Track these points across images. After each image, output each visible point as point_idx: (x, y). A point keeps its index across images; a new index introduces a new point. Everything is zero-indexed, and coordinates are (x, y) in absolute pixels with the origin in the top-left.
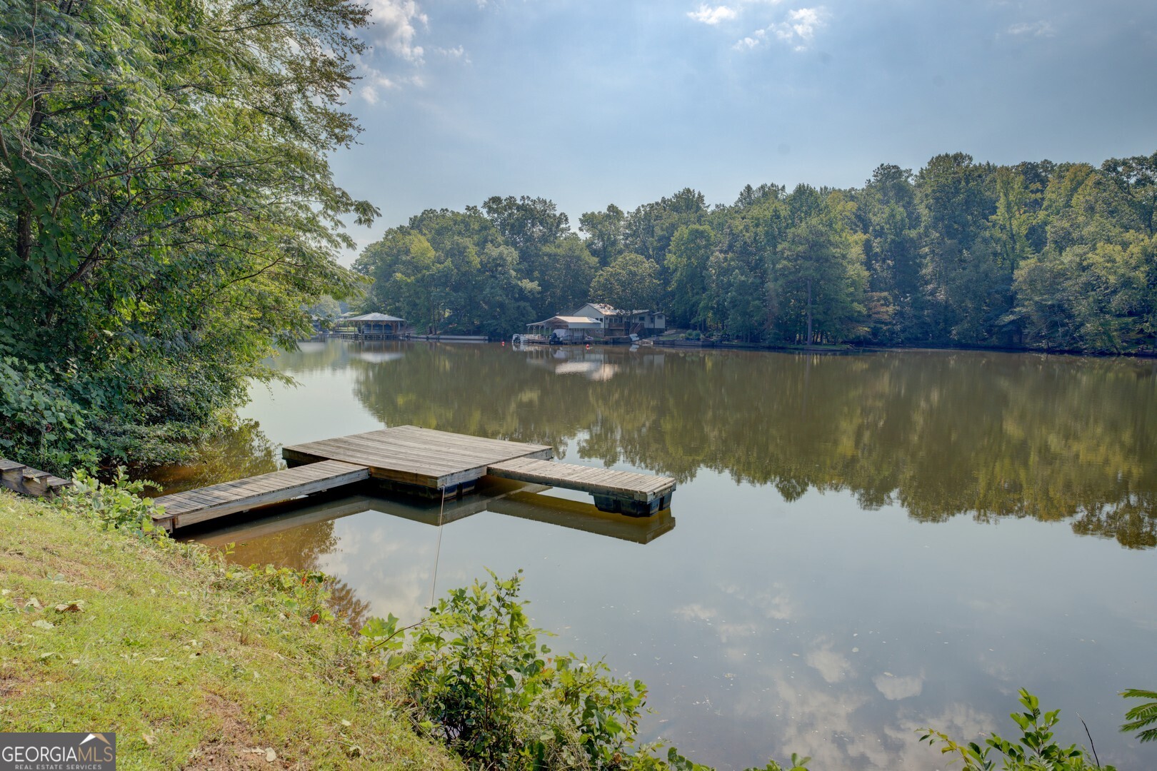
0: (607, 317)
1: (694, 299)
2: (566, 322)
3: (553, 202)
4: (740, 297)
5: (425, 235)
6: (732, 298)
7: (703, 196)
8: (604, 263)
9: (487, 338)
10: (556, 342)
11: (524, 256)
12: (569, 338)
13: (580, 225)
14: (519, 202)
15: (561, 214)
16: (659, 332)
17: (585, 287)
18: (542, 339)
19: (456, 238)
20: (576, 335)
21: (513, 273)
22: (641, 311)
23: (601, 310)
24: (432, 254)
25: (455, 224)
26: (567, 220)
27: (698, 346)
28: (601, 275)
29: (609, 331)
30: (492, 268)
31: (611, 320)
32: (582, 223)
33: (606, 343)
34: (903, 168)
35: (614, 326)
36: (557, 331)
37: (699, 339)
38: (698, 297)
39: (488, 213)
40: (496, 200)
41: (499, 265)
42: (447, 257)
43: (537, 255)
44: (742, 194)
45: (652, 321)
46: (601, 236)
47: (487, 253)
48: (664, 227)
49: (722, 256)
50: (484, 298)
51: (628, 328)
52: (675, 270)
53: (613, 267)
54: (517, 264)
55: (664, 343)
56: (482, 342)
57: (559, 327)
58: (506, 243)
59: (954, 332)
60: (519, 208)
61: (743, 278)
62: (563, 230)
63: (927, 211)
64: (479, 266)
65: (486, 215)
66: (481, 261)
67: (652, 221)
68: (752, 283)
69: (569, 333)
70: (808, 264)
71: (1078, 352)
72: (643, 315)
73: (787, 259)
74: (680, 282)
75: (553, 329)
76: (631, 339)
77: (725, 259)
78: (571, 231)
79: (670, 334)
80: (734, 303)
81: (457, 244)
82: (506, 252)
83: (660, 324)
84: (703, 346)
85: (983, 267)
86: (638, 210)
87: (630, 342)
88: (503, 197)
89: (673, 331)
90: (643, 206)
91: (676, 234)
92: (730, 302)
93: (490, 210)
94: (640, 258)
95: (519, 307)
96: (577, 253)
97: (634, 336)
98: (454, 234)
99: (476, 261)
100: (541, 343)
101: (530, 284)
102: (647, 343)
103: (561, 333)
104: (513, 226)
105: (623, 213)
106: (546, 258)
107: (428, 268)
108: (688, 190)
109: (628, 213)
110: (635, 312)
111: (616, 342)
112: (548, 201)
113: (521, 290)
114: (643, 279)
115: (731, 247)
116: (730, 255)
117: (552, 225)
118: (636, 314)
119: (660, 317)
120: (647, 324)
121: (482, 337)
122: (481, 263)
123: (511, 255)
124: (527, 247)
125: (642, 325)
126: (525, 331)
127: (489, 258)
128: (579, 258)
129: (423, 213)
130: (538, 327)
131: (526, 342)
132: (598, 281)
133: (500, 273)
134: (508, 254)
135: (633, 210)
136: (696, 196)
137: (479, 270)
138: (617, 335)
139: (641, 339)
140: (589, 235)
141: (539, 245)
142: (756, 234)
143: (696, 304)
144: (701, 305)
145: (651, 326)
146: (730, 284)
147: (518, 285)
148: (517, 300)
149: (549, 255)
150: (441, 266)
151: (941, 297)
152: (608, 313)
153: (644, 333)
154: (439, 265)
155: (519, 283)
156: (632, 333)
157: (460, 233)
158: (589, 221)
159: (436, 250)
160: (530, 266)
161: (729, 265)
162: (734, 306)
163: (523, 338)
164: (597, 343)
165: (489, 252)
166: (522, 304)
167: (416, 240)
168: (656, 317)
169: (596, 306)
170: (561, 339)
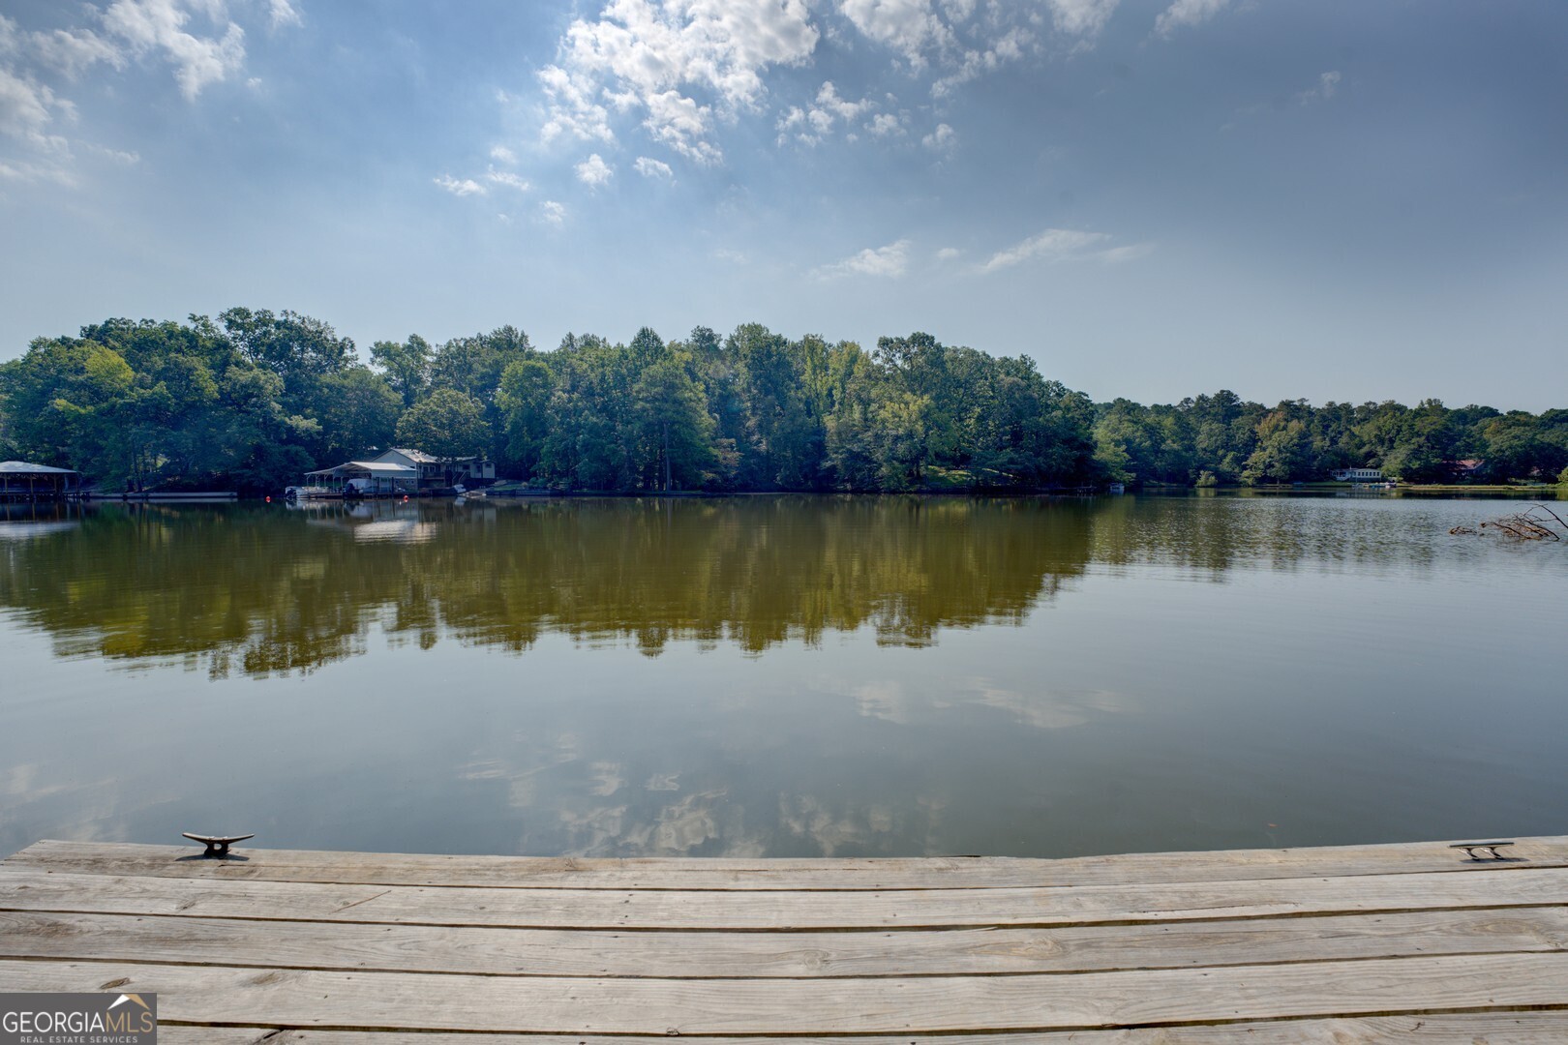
0: (420, 465)
1: (534, 444)
2: (367, 470)
3: (330, 325)
4: (593, 440)
5: (113, 348)
6: (584, 441)
7: (527, 337)
8: (408, 401)
9: (235, 494)
10: (354, 496)
11: (292, 386)
12: (372, 490)
13: (372, 356)
14: (278, 317)
15: (345, 339)
16: (488, 482)
17: (384, 428)
18: (331, 493)
19: (173, 355)
20: (382, 486)
21: (278, 407)
22: (464, 459)
23: (410, 456)
24: (129, 374)
25: (170, 338)
26: (352, 346)
27: (546, 495)
28: (412, 413)
29: (423, 482)
30: (241, 399)
31: (426, 469)
32: (374, 353)
33: (424, 495)
34: (715, 332)
35: (430, 476)
36: (353, 481)
37: (545, 488)
38: (538, 442)
39: (229, 328)
40: (242, 312)
41: (251, 395)
42: (158, 380)
43: (314, 387)
44: (564, 341)
45: (479, 469)
46: (401, 371)
47: (230, 379)
48: (487, 363)
49: (565, 396)
50: (229, 439)
51: (451, 477)
52: (508, 411)
53: (427, 404)
54: (282, 395)
55: (501, 494)
56: (228, 500)
57: (356, 476)
58: (262, 366)
59: (778, 478)
60: (278, 325)
61: (595, 419)
62: (346, 360)
63: (745, 370)
64: (216, 395)
65: (224, 331)
66: (220, 388)
67: (468, 358)
68: (605, 426)
69: (373, 483)
70: (666, 406)
71: (876, 491)
72: (466, 463)
73: (644, 399)
74: (515, 424)
75: (346, 479)
76: (456, 491)
77: (570, 400)
78: (360, 362)
79: (501, 485)
80: (586, 446)
81: (176, 364)
82: (263, 377)
83: (489, 473)
84: (551, 495)
85: (800, 420)
86: (450, 343)
87: (455, 494)
88: (253, 310)
89: (504, 482)
90: (455, 340)
91: (508, 369)
92: (582, 446)
93: (231, 324)
94: (461, 395)
95: (288, 452)
96: (373, 386)
97: (459, 487)
98: (168, 351)
99: (212, 389)
100: (327, 498)
101: (305, 422)
102: (477, 495)
103: (360, 484)
104: (271, 347)
105: (430, 347)
106: (326, 390)
107: (121, 394)
108: (510, 329)
109: (437, 346)
110: (458, 459)
111: (437, 494)
112: (322, 323)
113: (291, 430)
114: (467, 421)
115: (574, 388)
116: (575, 396)
117: (332, 350)
118: (461, 461)
119: (488, 466)
120: (474, 474)
121: (228, 494)
122: (221, 391)
123: (273, 381)
124: (296, 375)
125: (468, 474)
126: (301, 483)
127: (235, 384)
128: (375, 393)
129: (107, 323)
130: (322, 477)
131: (306, 498)
132: (408, 421)
133: (254, 405)
134: (266, 382)
135: (443, 343)
136: (520, 335)
137: (215, 401)
138: (436, 486)
139: (468, 491)
140: (383, 370)
141: (313, 374)
142: (604, 375)
143: (537, 449)
144: (544, 450)
145: (479, 476)
146: (579, 426)
147: (285, 423)
148: (283, 442)
149: (330, 387)
150: (147, 393)
151: (763, 447)
152: (423, 461)
153: (472, 484)
154: (143, 391)
155: (287, 419)
156: (456, 483)
157: (179, 351)
158: (383, 351)
159: (135, 370)
160: (302, 400)
161: (576, 406)
162: (587, 450)
163: (300, 491)
164: (412, 496)
165: (234, 377)
166: (293, 448)
167: (96, 353)
168: (484, 466)
169: (405, 452)
170: (361, 491)
